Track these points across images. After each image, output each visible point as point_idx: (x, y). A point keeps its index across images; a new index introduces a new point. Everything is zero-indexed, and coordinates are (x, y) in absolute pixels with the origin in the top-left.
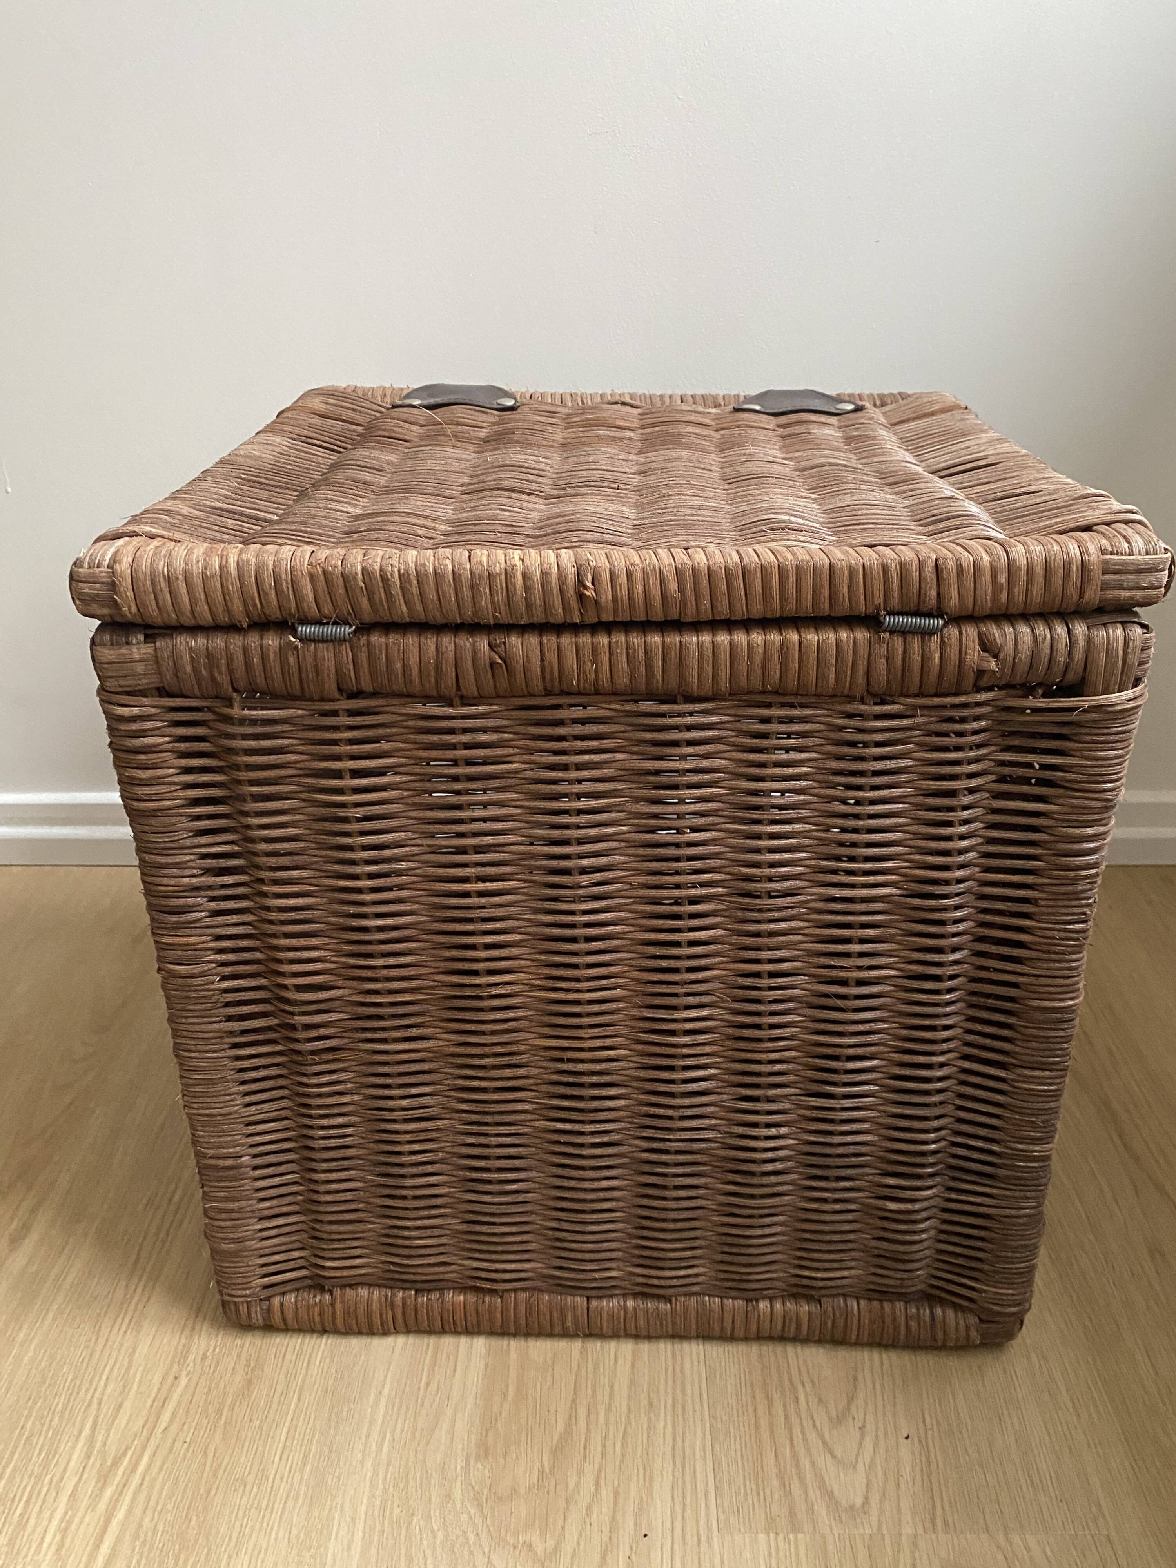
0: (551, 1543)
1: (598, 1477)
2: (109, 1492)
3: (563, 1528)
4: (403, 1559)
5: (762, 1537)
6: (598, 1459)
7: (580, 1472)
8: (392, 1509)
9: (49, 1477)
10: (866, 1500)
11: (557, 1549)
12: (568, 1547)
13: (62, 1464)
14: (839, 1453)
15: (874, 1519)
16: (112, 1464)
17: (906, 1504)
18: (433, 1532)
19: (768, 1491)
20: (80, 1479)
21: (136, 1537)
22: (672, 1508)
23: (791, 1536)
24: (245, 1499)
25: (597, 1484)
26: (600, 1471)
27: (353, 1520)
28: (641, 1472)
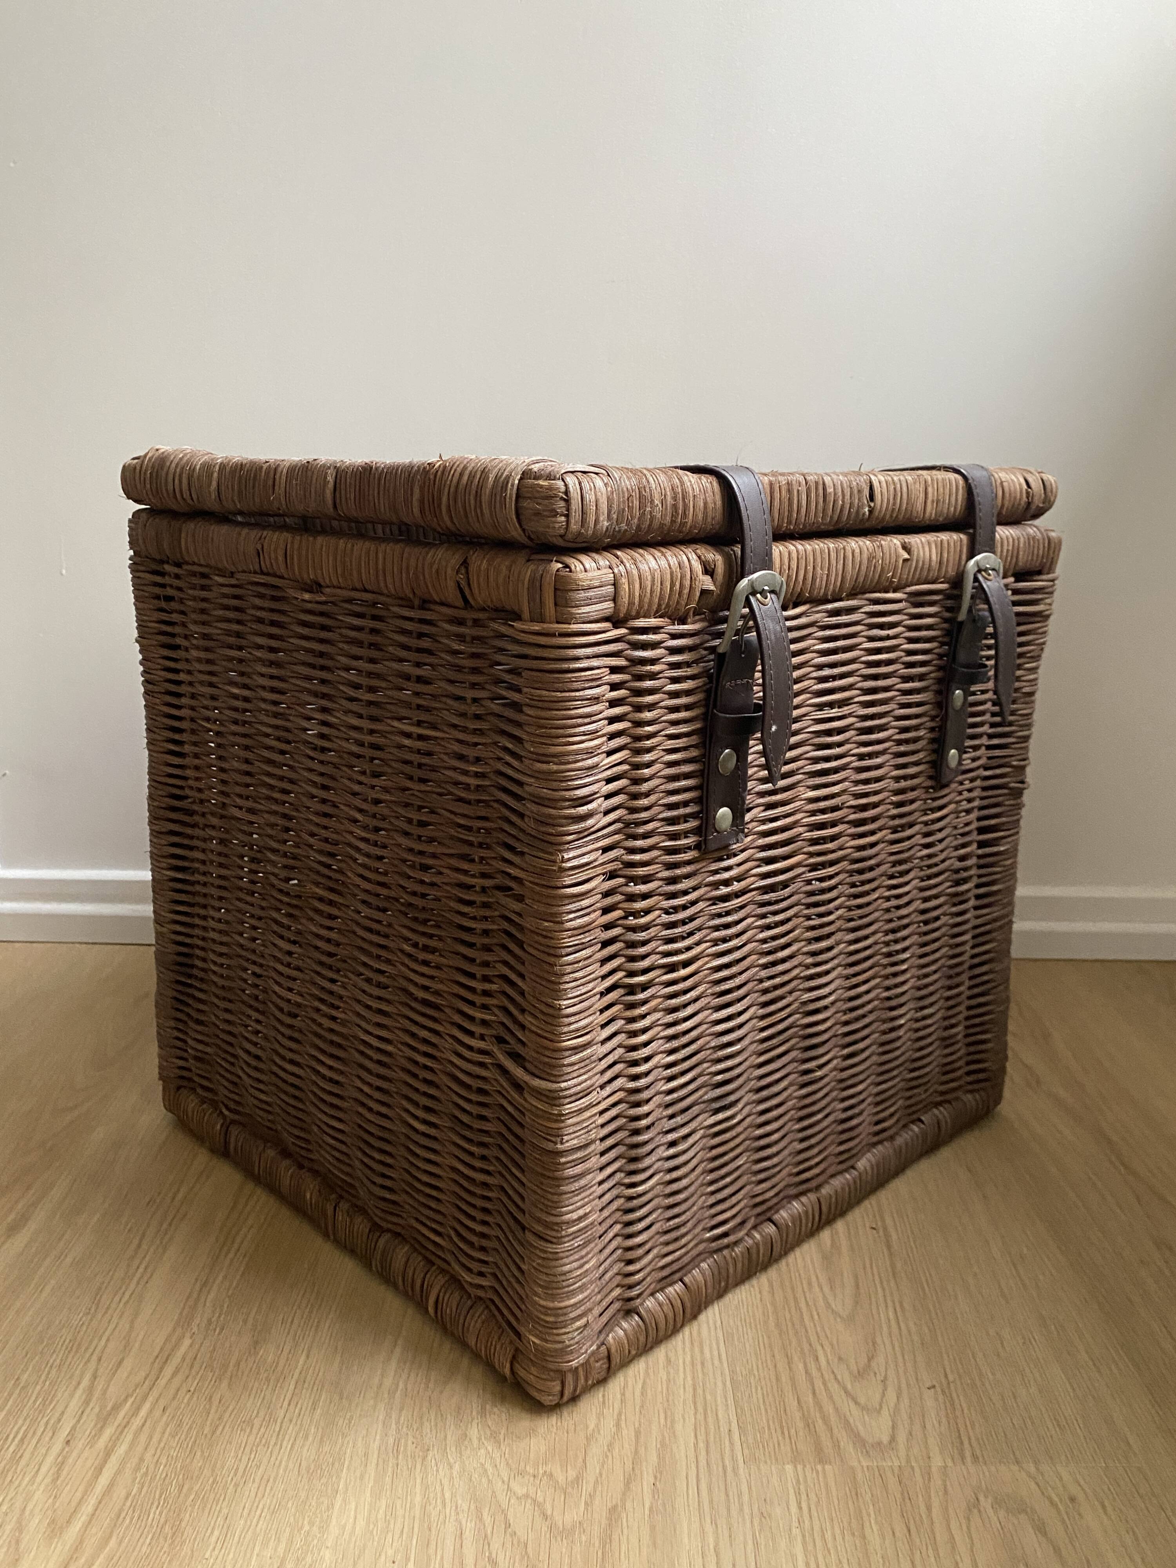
0: (572, 1474)
1: (619, 1420)
2: (108, 1432)
3: (584, 1461)
4: (418, 1486)
5: (789, 1468)
6: (617, 1405)
7: (600, 1415)
8: (406, 1445)
9: (45, 1419)
10: (893, 1439)
11: (578, 1479)
12: (590, 1476)
13: (60, 1409)
14: (862, 1400)
15: (902, 1453)
16: (113, 1408)
17: (933, 1442)
18: (449, 1464)
19: (793, 1431)
20: (78, 1421)
21: (137, 1468)
22: (696, 1445)
23: (819, 1467)
24: (252, 1438)
25: (618, 1425)
26: (620, 1414)
27: (366, 1455)
28: (662, 1416)
